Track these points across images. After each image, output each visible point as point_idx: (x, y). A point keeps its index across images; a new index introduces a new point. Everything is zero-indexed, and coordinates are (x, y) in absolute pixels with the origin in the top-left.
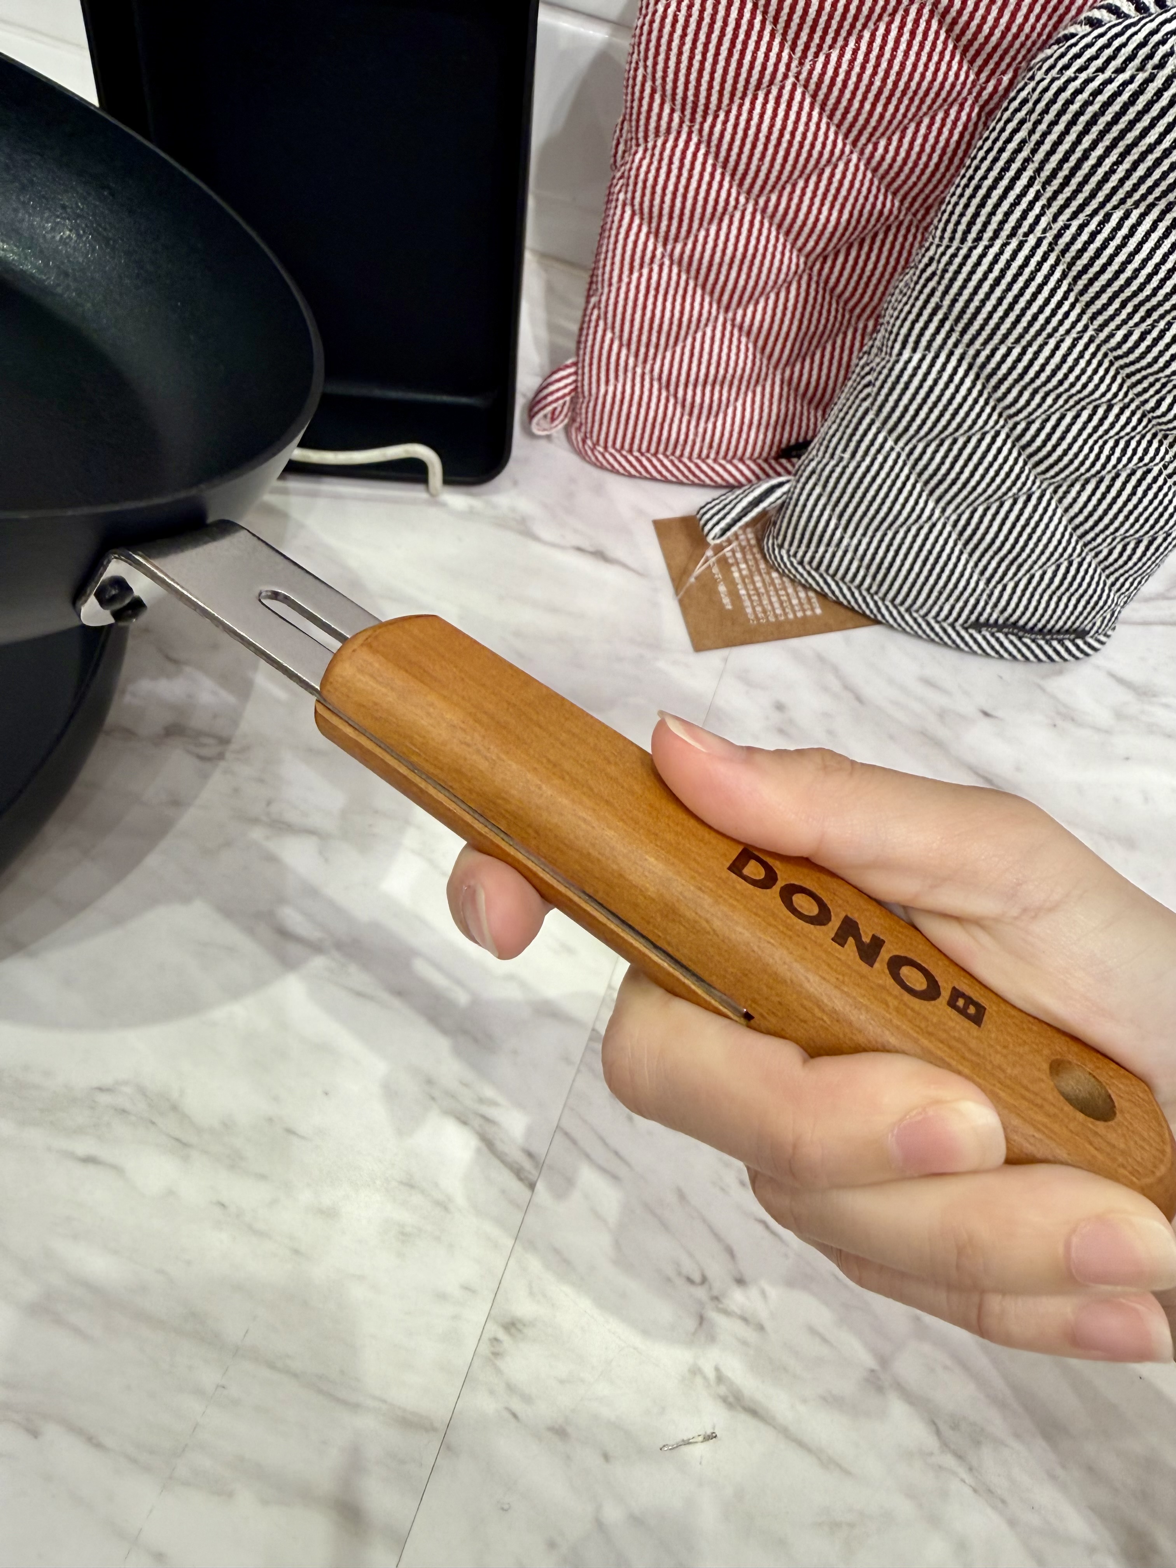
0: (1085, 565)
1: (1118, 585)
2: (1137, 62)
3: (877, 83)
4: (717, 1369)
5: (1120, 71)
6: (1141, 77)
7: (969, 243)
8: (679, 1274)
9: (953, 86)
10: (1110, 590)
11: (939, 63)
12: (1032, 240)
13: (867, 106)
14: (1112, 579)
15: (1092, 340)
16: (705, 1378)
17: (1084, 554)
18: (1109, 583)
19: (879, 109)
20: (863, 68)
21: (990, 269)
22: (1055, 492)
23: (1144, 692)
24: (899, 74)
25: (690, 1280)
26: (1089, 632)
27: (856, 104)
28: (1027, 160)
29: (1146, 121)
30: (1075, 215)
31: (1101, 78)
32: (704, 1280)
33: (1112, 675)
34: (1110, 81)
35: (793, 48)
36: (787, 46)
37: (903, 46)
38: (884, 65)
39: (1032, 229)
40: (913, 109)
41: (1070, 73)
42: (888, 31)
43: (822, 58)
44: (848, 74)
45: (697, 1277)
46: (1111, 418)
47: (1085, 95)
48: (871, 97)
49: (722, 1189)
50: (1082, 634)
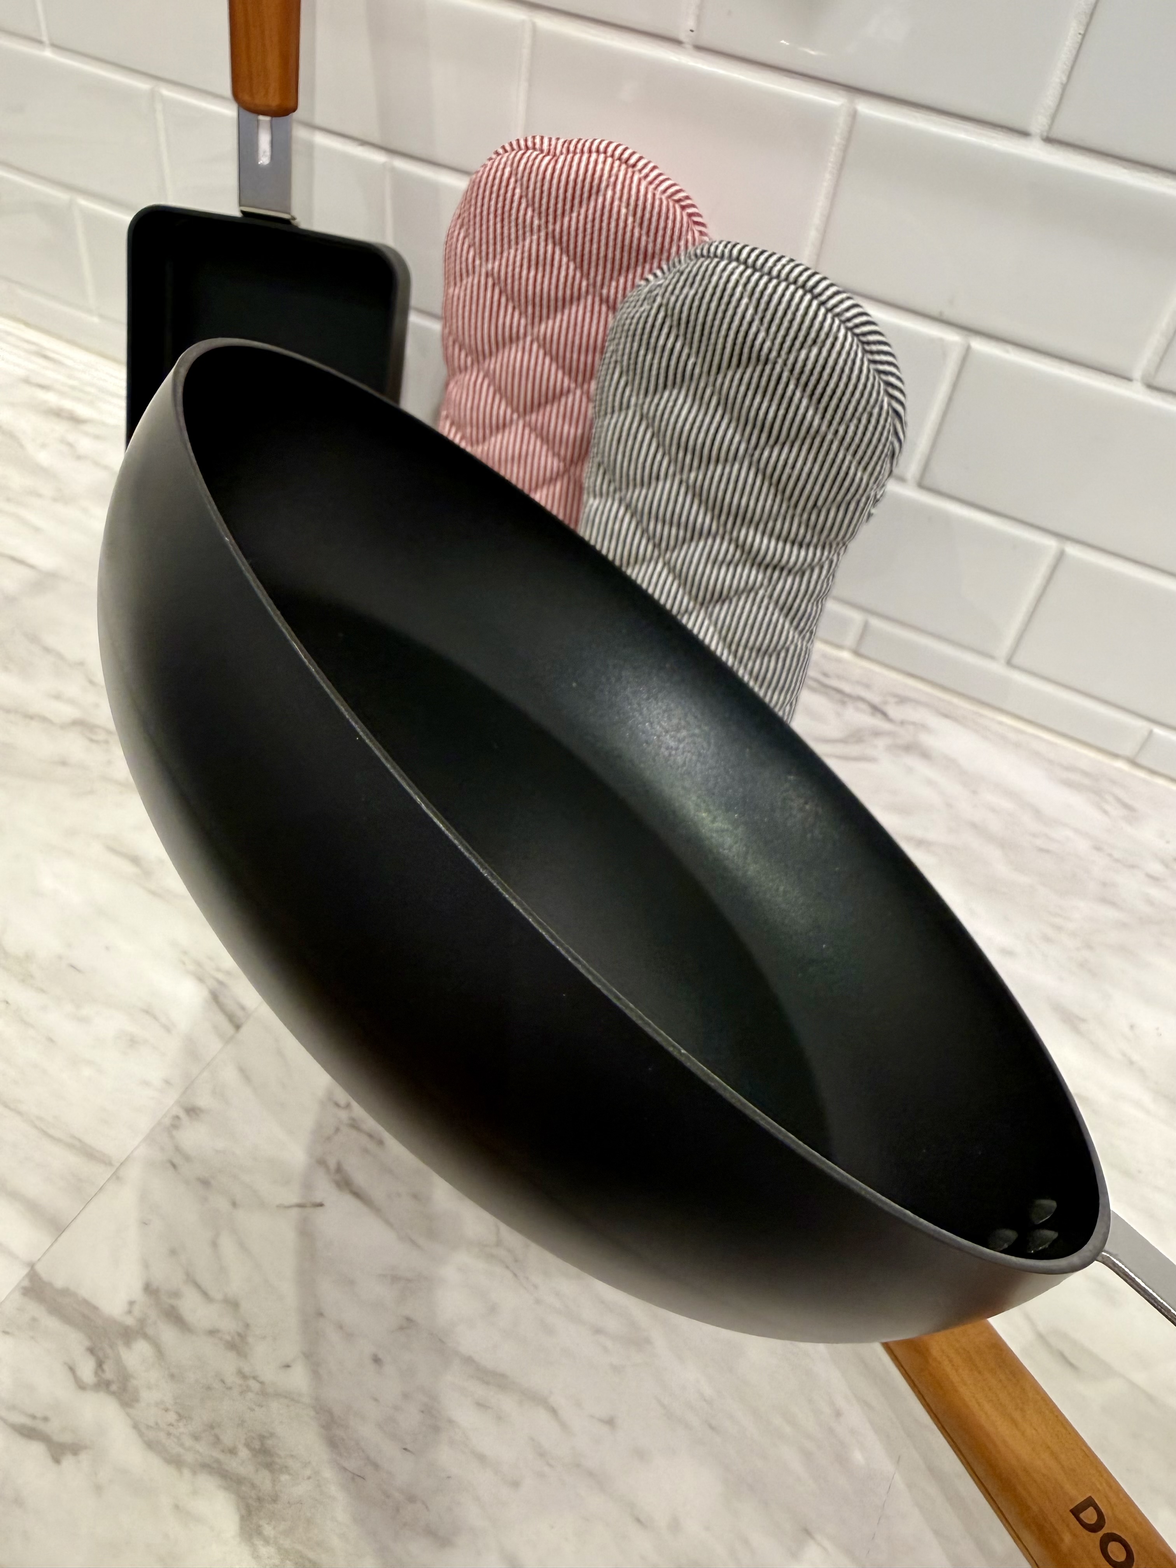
2: (647, 301)
4: (338, 1163)
13: (575, 356)
16: (328, 1167)
19: (583, 358)
20: (567, 331)
25: (337, 1105)
27: (568, 355)
38: (579, 330)
44: (560, 334)
48: (576, 349)
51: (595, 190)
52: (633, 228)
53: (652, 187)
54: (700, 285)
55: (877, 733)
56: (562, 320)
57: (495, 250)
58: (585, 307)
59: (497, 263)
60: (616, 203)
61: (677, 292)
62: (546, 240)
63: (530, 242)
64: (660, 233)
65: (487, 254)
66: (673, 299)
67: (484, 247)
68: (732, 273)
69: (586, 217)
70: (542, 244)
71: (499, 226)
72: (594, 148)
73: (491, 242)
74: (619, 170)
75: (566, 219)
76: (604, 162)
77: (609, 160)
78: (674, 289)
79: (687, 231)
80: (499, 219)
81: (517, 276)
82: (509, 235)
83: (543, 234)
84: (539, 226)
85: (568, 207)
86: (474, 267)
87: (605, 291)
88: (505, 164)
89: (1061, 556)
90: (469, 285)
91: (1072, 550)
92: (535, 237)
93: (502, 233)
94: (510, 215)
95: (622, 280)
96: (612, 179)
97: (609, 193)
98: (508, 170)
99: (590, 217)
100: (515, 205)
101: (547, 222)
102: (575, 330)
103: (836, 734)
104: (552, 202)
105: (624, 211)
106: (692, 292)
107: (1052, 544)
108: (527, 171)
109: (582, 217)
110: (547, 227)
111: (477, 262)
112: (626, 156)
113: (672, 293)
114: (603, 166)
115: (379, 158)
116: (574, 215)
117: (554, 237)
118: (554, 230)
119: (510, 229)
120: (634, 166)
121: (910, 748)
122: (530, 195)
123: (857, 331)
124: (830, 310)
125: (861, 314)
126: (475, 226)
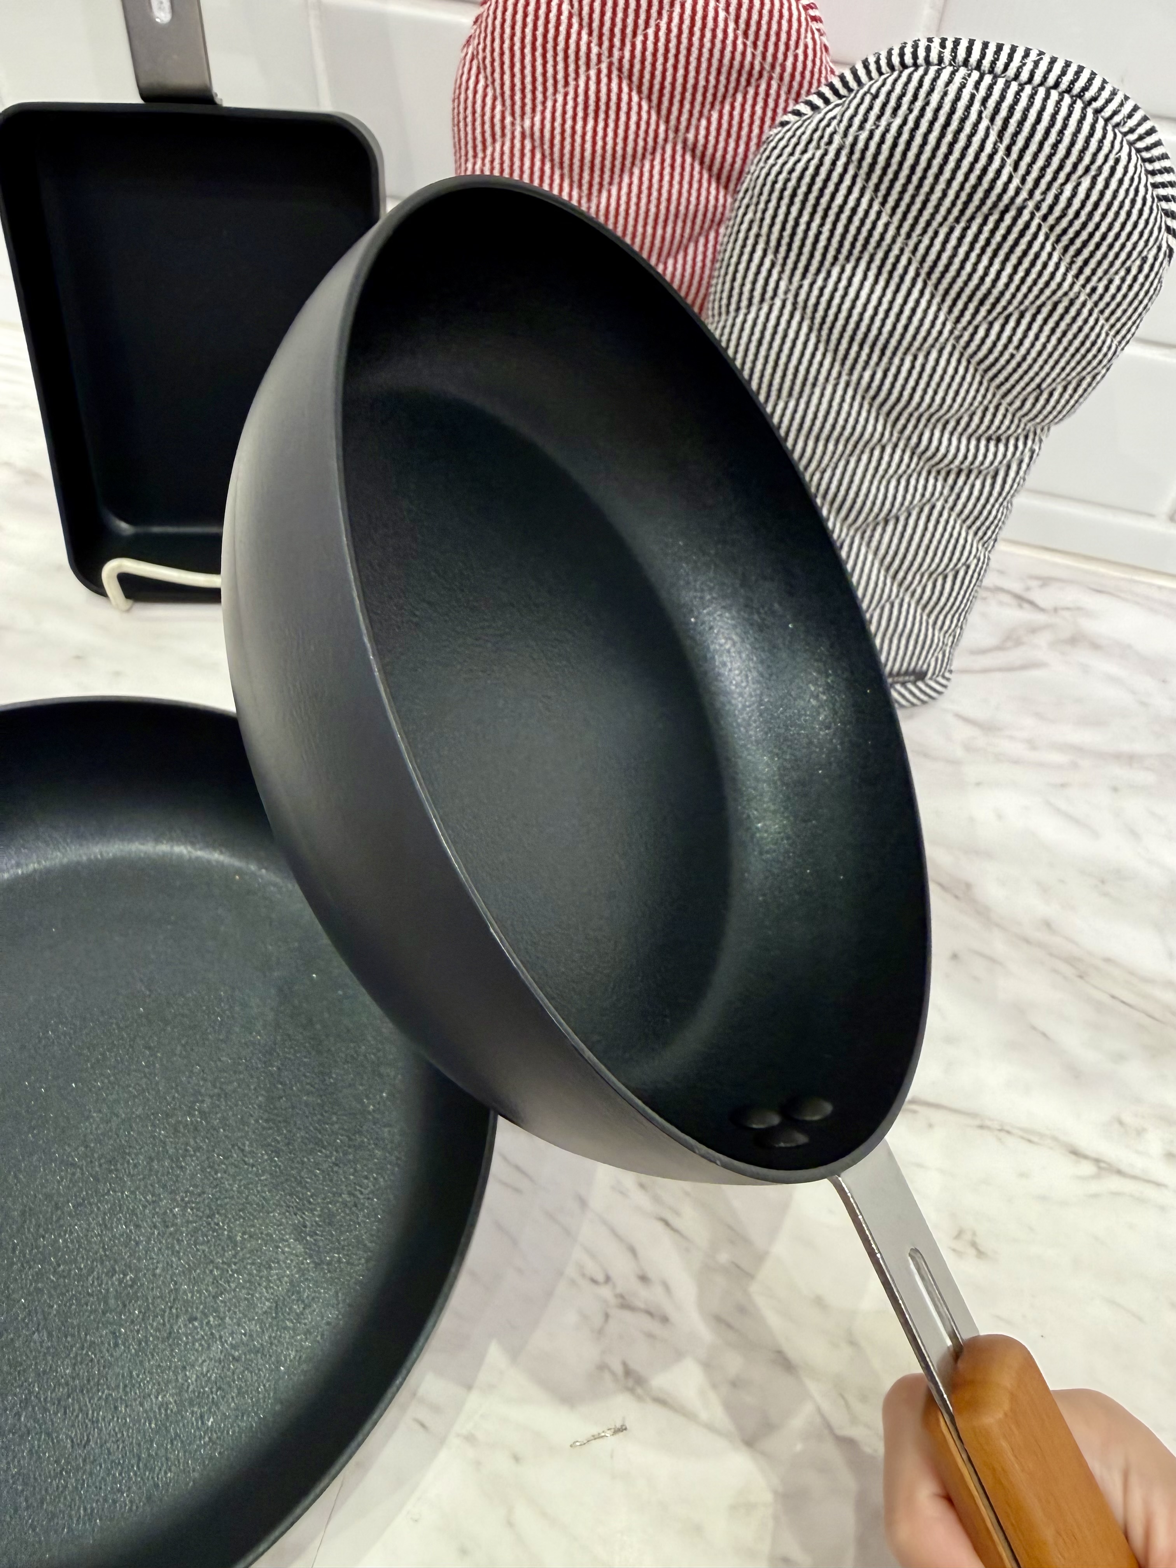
0: (905, 606)
1: (939, 623)
2: (814, 143)
3: (653, 209)
4: (625, 1364)
5: (804, 152)
6: (819, 153)
7: (732, 314)
8: (583, 1275)
9: (716, 207)
10: (934, 629)
11: (699, 190)
12: (778, 303)
13: (649, 230)
14: (933, 617)
15: (848, 384)
16: (613, 1374)
17: (901, 595)
18: (931, 621)
19: (659, 232)
20: (639, 198)
21: (752, 333)
22: (862, 538)
23: (988, 728)
24: (669, 200)
25: (594, 1281)
26: (926, 673)
27: (640, 229)
28: (758, 236)
29: (831, 187)
30: (804, 276)
31: (793, 160)
32: (608, 1279)
33: (958, 716)
34: (799, 161)
35: (580, 186)
36: (575, 186)
37: (667, 178)
38: (655, 194)
39: (775, 294)
40: (688, 230)
41: (771, 161)
42: (652, 167)
43: (604, 194)
44: (628, 203)
45: (601, 1278)
46: (886, 458)
47: (784, 175)
48: (651, 221)
49: (622, 1193)
50: (921, 676)
52: (736, 38)
54: (910, 110)
55: (1034, 630)
56: (630, 185)
57: (534, 99)
58: (663, 161)
59: (538, 119)
61: (869, 126)
62: (610, 74)
63: (586, 80)
64: (773, 38)
65: (523, 105)
66: (864, 135)
67: (518, 96)
68: (963, 86)
70: (604, 80)
71: (539, 61)
73: (529, 87)
75: (640, 38)
78: (865, 120)
79: (806, 31)
80: (539, 53)
81: (568, 131)
82: (555, 73)
83: (604, 66)
84: (599, 55)
85: (641, 22)
86: (503, 128)
87: (691, 136)
90: (497, 155)
92: (593, 73)
93: (544, 74)
94: (556, 45)
95: (715, 116)
100: (563, 29)
101: (611, 46)
102: (650, 195)
103: (990, 641)
105: (722, 14)
106: (898, 121)
109: (662, 34)
110: (611, 55)
111: (508, 119)
113: (861, 127)
117: (620, 70)
118: (621, 60)
119: (555, 65)
121: (1075, 640)
122: (586, 11)
123: (1140, 145)
124: (1107, 120)
125: (1145, 119)
126: (502, 64)
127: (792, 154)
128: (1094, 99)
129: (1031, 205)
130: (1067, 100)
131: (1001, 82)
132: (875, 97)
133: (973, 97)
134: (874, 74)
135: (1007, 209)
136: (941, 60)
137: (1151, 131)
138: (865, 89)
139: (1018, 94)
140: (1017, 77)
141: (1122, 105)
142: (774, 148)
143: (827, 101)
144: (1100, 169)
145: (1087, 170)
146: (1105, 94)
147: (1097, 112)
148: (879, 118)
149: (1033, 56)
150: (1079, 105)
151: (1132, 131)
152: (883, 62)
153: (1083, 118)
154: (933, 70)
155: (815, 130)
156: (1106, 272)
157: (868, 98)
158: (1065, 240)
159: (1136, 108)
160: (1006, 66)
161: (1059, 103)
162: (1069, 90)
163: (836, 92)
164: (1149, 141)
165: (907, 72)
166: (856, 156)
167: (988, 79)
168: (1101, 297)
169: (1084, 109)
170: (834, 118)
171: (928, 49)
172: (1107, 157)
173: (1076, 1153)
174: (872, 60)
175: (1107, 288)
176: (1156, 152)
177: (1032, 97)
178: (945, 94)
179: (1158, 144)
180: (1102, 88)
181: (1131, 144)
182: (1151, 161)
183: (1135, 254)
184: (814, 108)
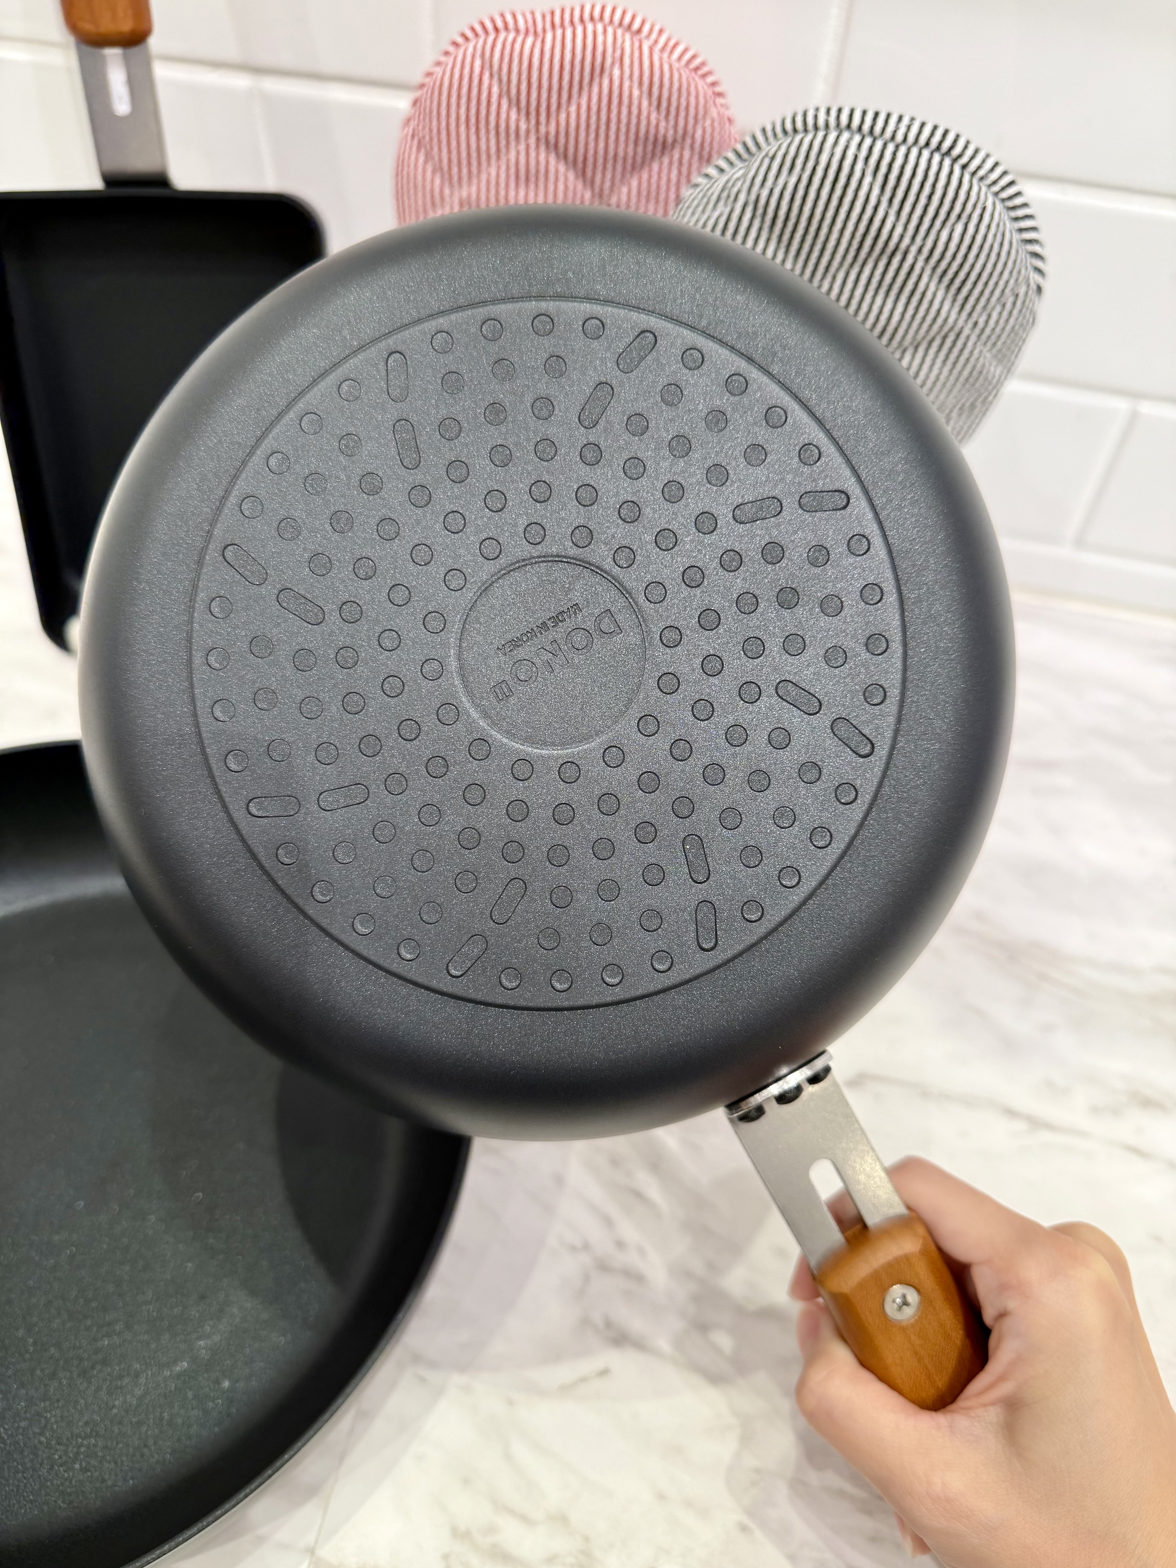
2: (722, 202)
5: (714, 209)
6: (727, 210)
8: (563, 1244)
16: (595, 1326)
25: (573, 1248)
32: (586, 1246)
45: (580, 1245)
51: (598, 70)
52: (649, 113)
53: (665, 55)
54: (803, 169)
57: (469, 171)
60: (627, 84)
61: (769, 184)
62: (537, 146)
63: (516, 153)
64: (682, 114)
67: (455, 170)
68: (847, 148)
69: (589, 108)
70: (533, 154)
71: (473, 139)
72: (587, 16)
73: (464, 161)
74: (623, 42)
75: (563, 116)
76: (605, 31)
77: (610, 30)
78: (765, 180)
80: (473, 130)
82: (488, 148)
83: (532, 140)
84: (528, 131)
85: (564, 98)
88: (473, 56)
89: (1134, 417)
91: (1146, 408)
92: (522, 147)
93: (478, 148)
94: (487, 122)
96: (618, 53)
97: (616, 72)
98: (478, 63)
99: (594, 108)
100: (493, 110)
101: (538, 123)
104: (544, 95)
105: (636, 93)
106: (793, 180)
107: (1122, 405)
108: (506, 60)
110: (537, 131)
111: (447, 191)
112: (627, 20)
113: (762, 186)
114: (605, 38)
115: (241, 82)
116: (573, 109)
117: (547, 141)
118: (547, 133)
119: (488, 140)
120: (639, 31)
122: (514, 91)
123: (1004, 195)
124: (974, 174)
125: (1005, 173)
126: (440, 141)
127: (703, 211)
128: (960, 156)
129: (914, 250)
130: (937, 158)
131: (879, 145)
132: (773, 158)
133: (856, 157)
134: (771, 139)
135: (893, 253)
136: (827, 126)
137: (1012, 183)
138: (763, 153)
139: (894, 154)
140: (893, 138)
141: (984, 161)
142: (688, 207)
143: (731, 164)
144: (970, 216)
145: (959, 217)
146: (969, 152)
147: (964, 167)
148: (777, 177)
149: (906, 121)
150: (947, 162)
151: (995, 183)
152: (779, 129)
153: (951, 173)
154: (821, 134)
155: (723, 190)
156: (985, 307)
157: (767, 162)
158: (946, 280)
159: (996, 164)
160: (884, 130)
161: (930, 161)
162: (938, 148)
163: (739, 156)
164: (1011, 191)
165: (798, 138)
166: (760, 211)
167: (868, 141)
168: (983, 330)
169: (952, 166)
170: (738, 179)
171: (816, 117)
172: (975, 206)
173: (1011, 1113)
174: (769, 129)
175: (987, 322)
176: (1018, 201)
177: (907, 156)
178: (832, 155)
179: (1018, 194)
180: (966, 147)
181: (996, 194)
182: (1014, 208)
183: (1007, 291)
184: (722, 170)
